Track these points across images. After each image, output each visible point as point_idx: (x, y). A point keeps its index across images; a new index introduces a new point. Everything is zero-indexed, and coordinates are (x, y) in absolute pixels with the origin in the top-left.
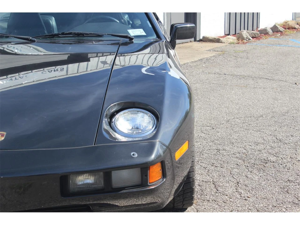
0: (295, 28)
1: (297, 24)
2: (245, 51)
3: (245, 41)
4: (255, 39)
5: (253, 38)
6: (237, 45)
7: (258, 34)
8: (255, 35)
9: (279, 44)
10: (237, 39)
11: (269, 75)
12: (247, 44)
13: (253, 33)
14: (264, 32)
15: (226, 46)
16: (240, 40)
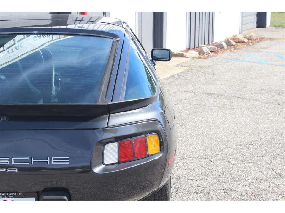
0: (244, 42)
1: (245, 38)
2: (209, 66)
3: (206, 55)
4: (213, 53)
5: (211, 52)
6: (200, 60)
7: (216, 49)
8: (213, 50)
9: (237, 59)
10: (199, 54)
11: (239, 93)
12: (209, 59)
13: (212, 48)
14: (220, 46)
15: (191, 60)
16: (201, 55)
